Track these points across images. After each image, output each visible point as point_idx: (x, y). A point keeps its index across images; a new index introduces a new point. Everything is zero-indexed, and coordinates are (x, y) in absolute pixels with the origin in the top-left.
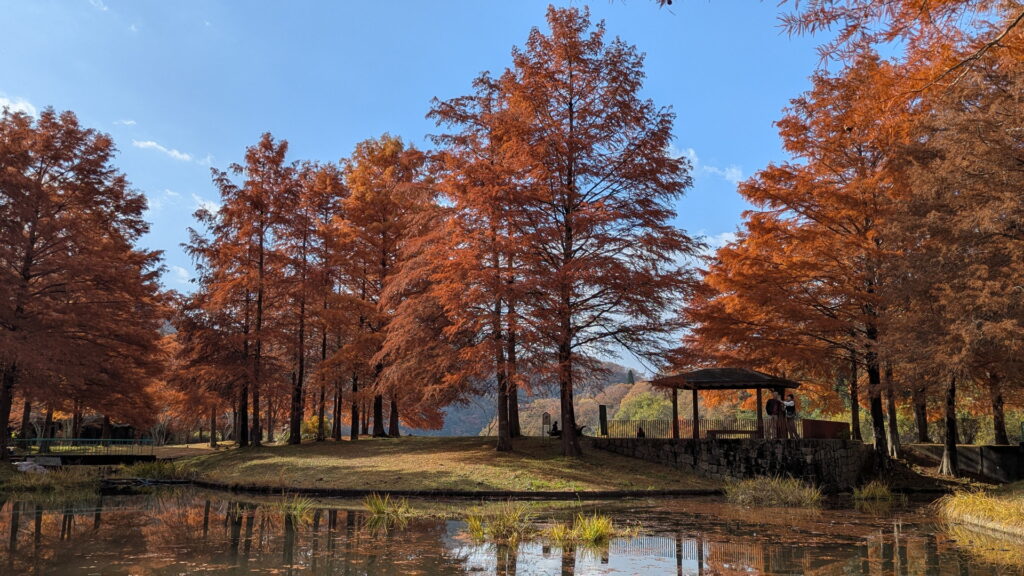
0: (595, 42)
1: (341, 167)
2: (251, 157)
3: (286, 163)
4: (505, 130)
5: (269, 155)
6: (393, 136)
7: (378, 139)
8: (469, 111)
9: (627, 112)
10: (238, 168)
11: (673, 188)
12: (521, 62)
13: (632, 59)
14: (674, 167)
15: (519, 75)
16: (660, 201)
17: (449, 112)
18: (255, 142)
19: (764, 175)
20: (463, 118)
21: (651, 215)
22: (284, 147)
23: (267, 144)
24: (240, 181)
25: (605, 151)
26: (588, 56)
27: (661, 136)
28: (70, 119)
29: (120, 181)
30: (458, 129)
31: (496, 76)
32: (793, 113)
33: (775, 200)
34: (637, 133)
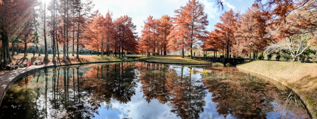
0: (198, 2)
1: (160, 19)
2: (148, 18)
3: (153, 19)
4: (184, 15)
5: (151, 18)
6: (167, 15)
7: (165, 15)
8: (179, 11)
9: (202, 13)
10: (147, 20)
11: (207, 25)
12: (187, 5)
13: (203, 6)
14: (207, 22)
15: (187, 6)
16: (205, 26)
17: (176, 11)
18: (149, 16)
19: (217, 24)
20: (178, 12)
21: (204, 28)
22: (152, 17)
23: (150, 17)
24: (147, 22)
25: (199, 18)
26: (196, 4)
27: (206, 17)
28: (127, 16)
29: (133, 23)
30: (178, 14)
31: (183, 6)
32: (222, 16)
33: (219, 27)
34: (202, 16)
